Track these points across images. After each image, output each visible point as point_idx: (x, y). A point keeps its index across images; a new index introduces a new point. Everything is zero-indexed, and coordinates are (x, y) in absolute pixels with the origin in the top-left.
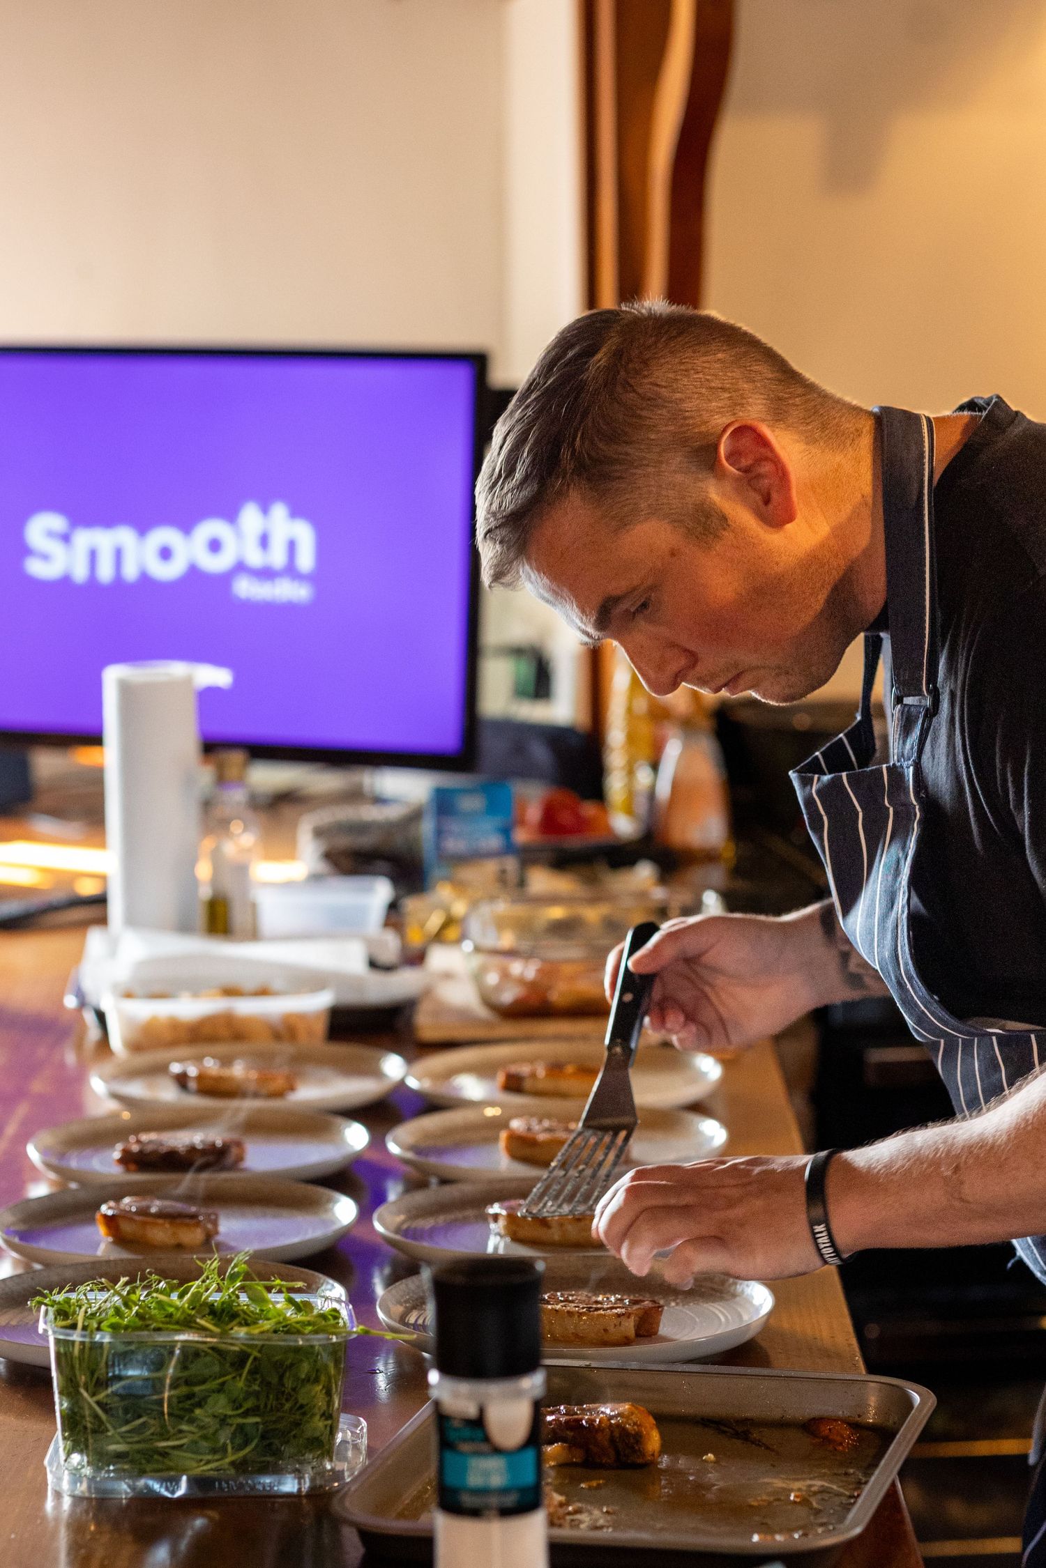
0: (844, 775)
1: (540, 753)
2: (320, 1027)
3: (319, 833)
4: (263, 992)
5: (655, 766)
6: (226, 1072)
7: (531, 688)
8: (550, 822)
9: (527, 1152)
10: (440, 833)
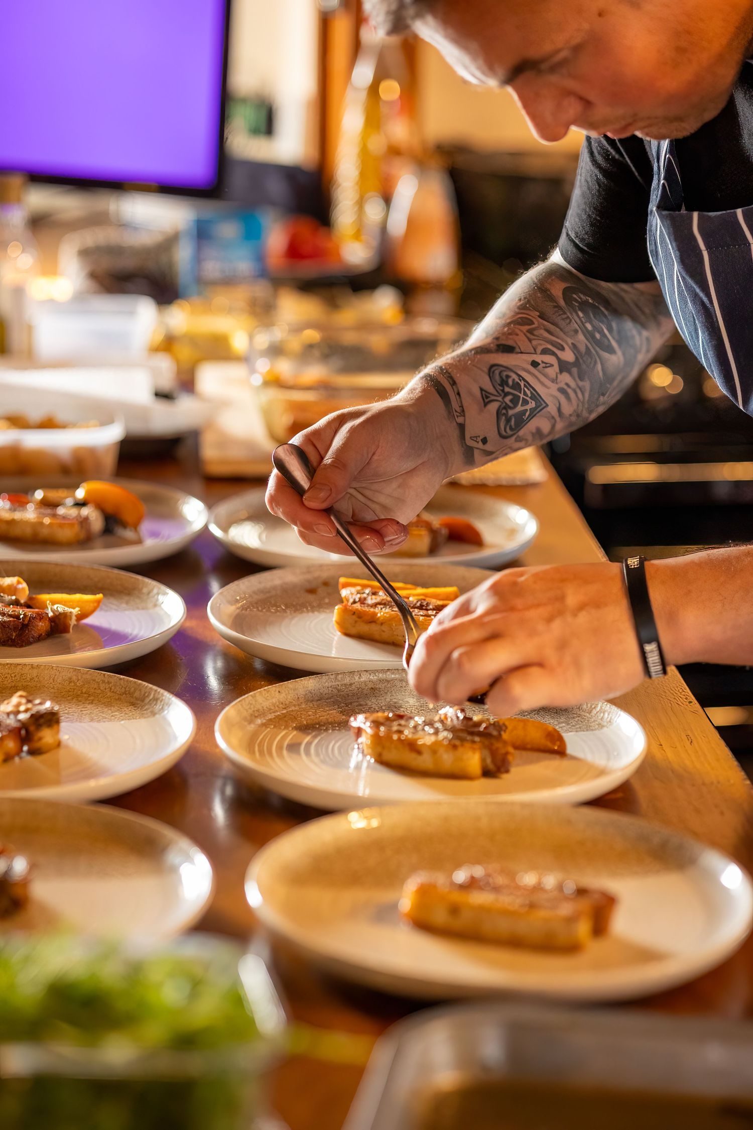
0: (739, 212)
1: (276, 188)
2: (109, 461)
3: (85, 253)
4: (48, 424)
5: (387, 199)
6: (18, 515)
7: (263, 127)
8: (294, 252)
9: (364, 628)
10: (198, 259)
